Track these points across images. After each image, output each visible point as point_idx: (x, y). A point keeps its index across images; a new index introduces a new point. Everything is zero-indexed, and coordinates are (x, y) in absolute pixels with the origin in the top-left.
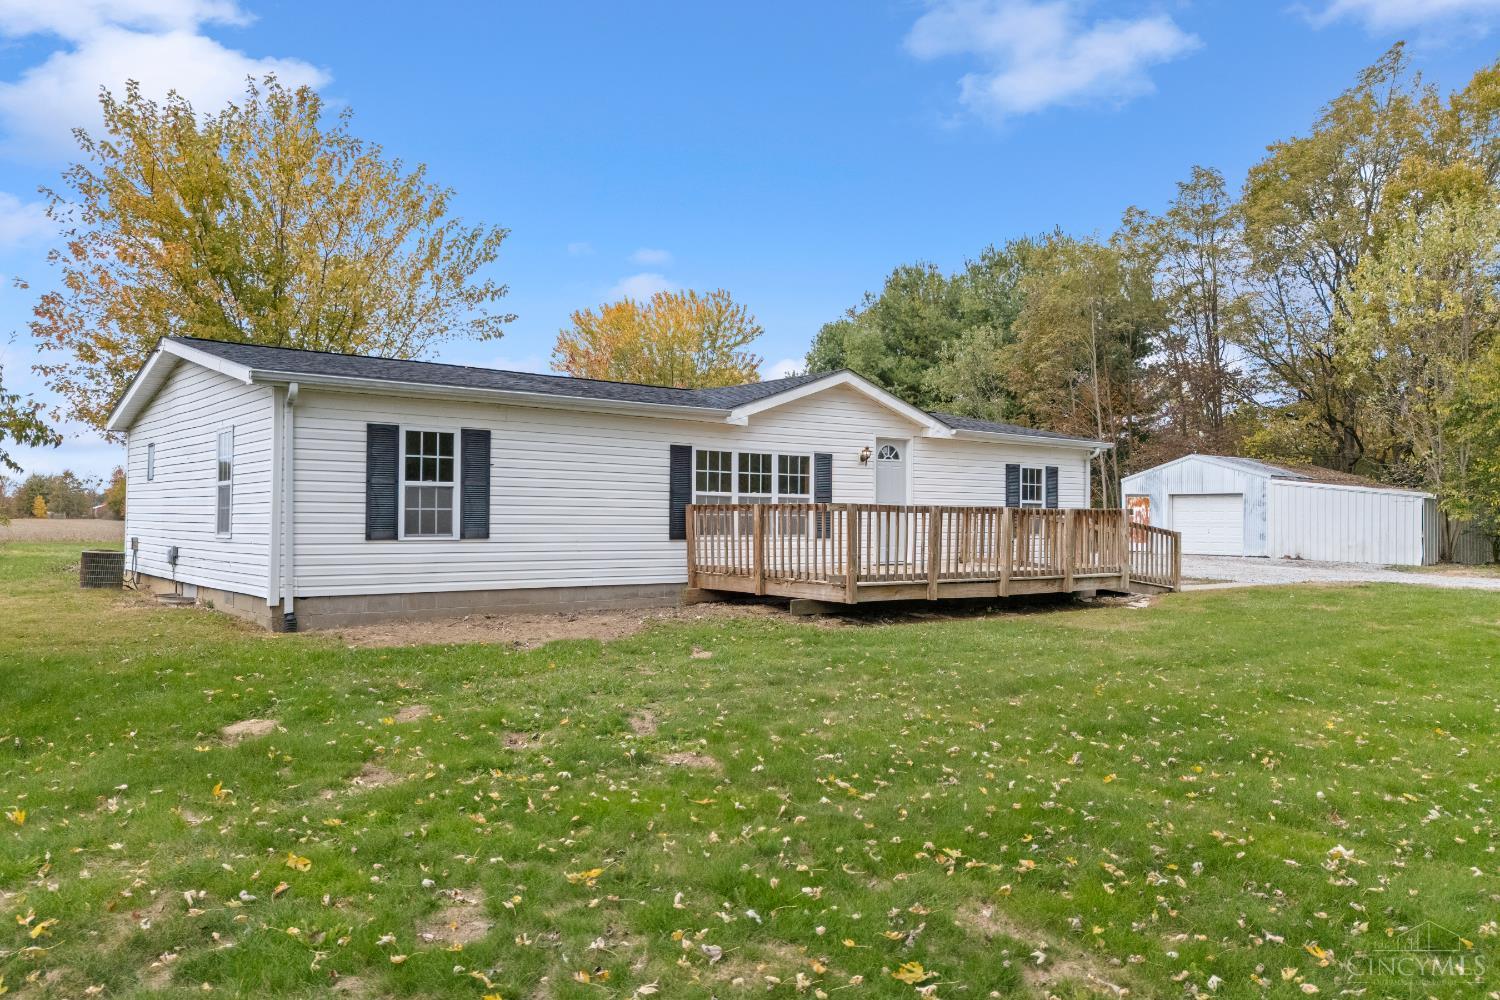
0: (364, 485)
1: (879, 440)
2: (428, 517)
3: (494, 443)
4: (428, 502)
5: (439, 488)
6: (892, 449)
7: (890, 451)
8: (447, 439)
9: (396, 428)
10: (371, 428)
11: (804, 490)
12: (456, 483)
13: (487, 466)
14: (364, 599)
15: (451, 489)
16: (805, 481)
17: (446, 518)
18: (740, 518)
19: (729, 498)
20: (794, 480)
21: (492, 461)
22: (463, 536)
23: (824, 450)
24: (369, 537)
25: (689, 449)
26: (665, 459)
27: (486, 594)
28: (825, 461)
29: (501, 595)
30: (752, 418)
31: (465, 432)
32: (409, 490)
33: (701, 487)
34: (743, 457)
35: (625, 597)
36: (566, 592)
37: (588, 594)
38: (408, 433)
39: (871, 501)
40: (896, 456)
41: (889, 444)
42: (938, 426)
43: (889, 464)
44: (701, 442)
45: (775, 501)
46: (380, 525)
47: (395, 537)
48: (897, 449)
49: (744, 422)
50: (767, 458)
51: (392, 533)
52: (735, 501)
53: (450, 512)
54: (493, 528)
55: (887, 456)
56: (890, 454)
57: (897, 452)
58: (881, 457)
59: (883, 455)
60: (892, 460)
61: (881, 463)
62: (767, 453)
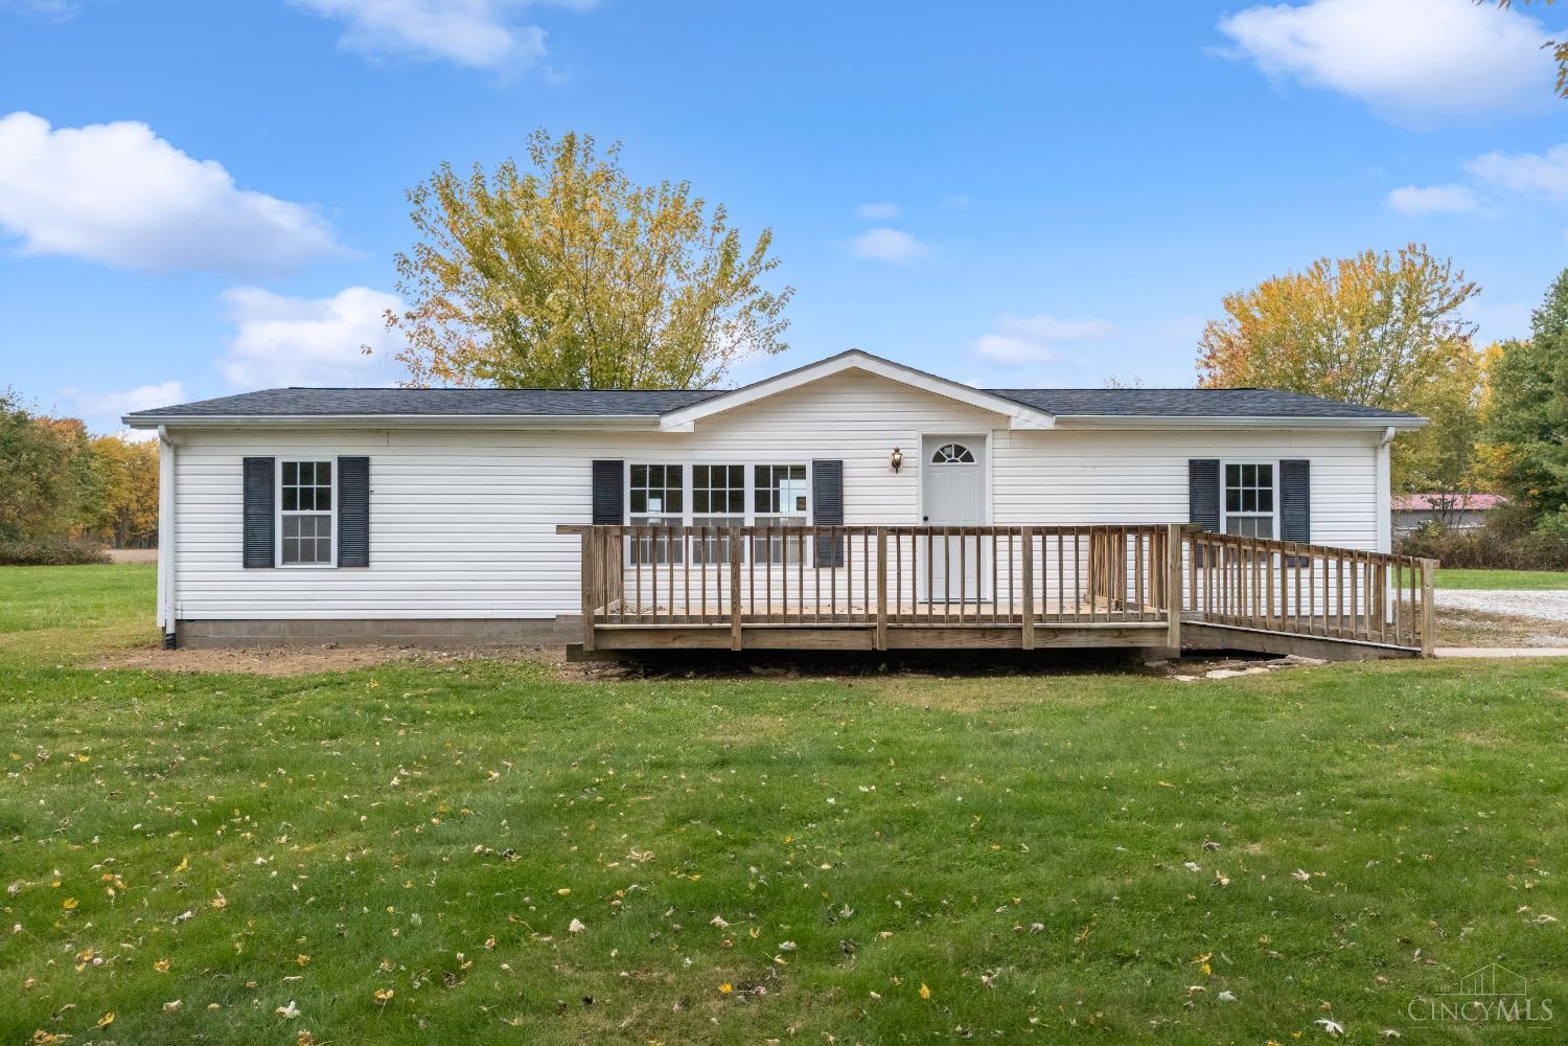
0: (242, 516)
1: (927, 439)
2: (308, 545)
3: (373, 469)
4: (308, 530)
5: (318, 516)
6: (959, 449)
7: (952, 451)
8: (324, 468)
9: (272, 460)
10: (247, 461)
12: (334, 513)
13: (366, 493)
14: (245, 624)
15: (329, 517)
17: (325, 545)
18: (695, 543)
19: (680, 520)
21: (372, 488)
22: (340, 564)
23: (830, 456)
24: (246, 565)
26: (585, 478)
27: (368, 623)
29: (385, 624)
30: (697, 422)
31: (341, 460)
32: (285, 519)
33: (636, 508)
34: (700, 472)
35: (535, 633)
36: (462, 624)
37: (491, 627)
38: (284, 464)
39: (916, 521)
41: (953, 443)
42: (1027, 413)
43: (953, 471)
44: (634, 456)
45: (749, 522)
46: (257, 554)
47: (271, 564)
48: (969, 448)
49: (689, 427)
50: (737, 472)
51: (268, 562)
52: (688, 522)
53: (329, 540)
54: (373, 556)
55: (948, 459)
56: (957, 456)
57: (968, 453)
58: (934, 461)
59: (938, 458)
60: (961, 463)
61: (936, 469)
62: (740, 464)
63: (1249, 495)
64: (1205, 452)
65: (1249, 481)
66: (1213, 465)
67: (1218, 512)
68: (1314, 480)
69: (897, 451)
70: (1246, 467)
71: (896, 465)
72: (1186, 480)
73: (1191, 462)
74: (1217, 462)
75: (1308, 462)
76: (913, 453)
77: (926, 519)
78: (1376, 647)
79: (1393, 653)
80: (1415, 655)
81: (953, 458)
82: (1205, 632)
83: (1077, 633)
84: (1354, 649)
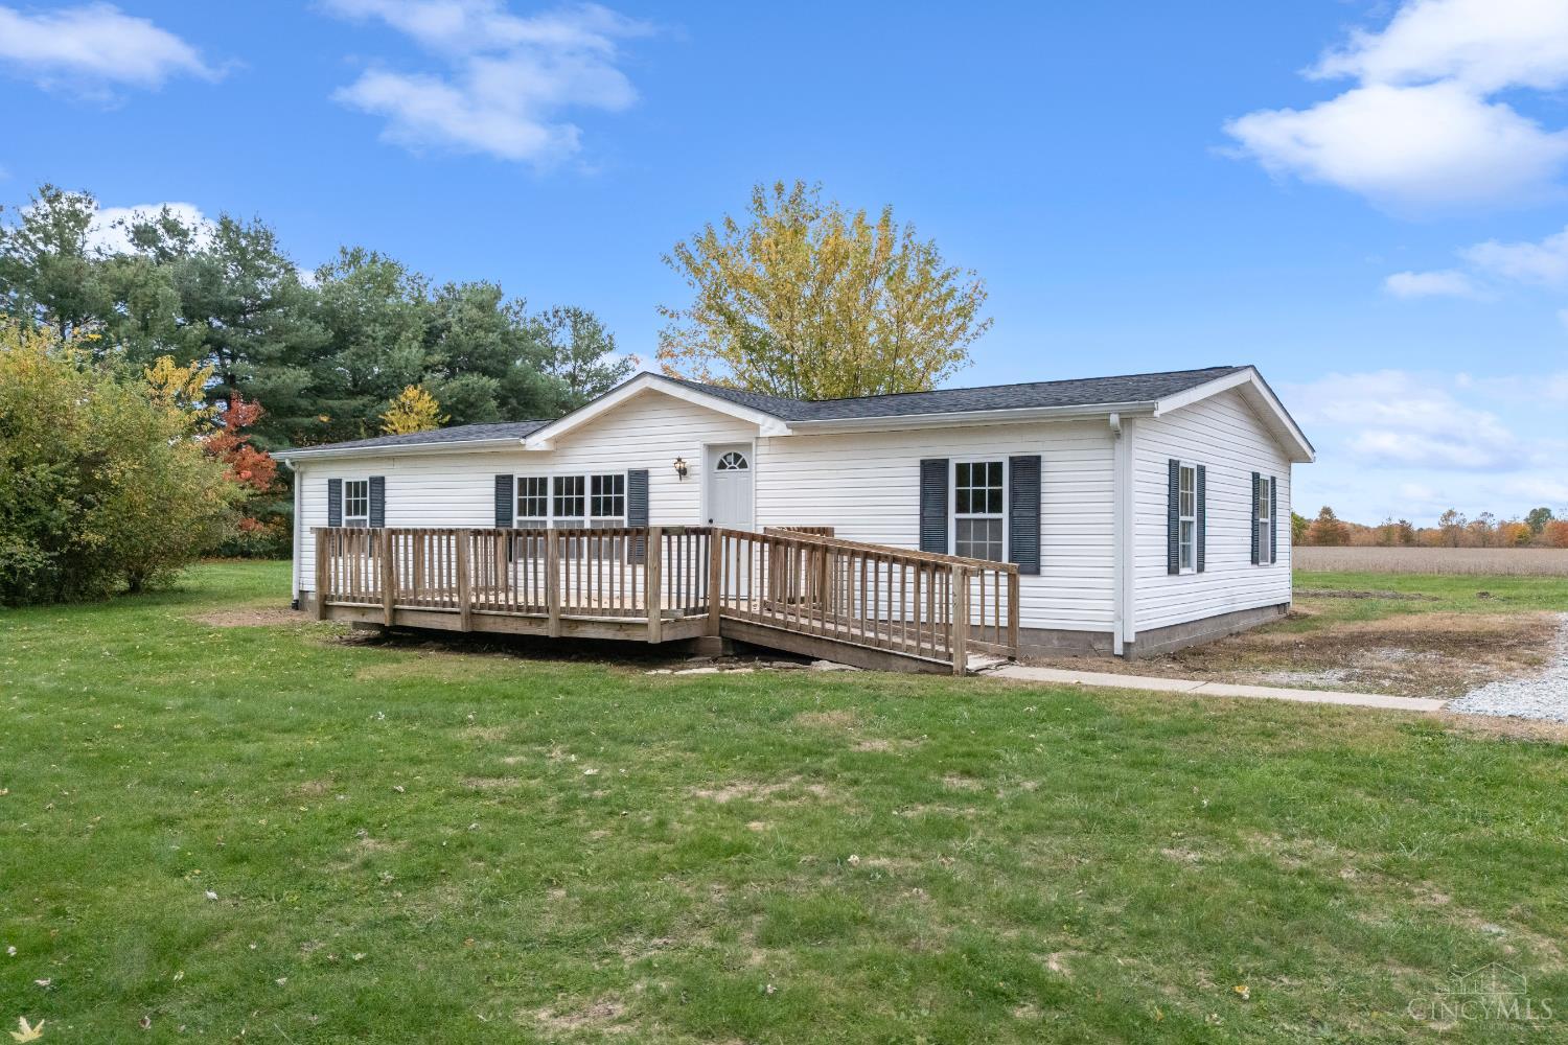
1: (711, 448)
3: (387, 486)
6: (737, 457)
7: (732, 459)
11: (619, 512)
13: (383, 503)
16: (620, 501)
19: (545, 523)
20: (607, 501)
21: (386, 499)
23: (638, 466)
25: (511, 477)
26: (490, 489)
28: (640, 478)
33: (522, 512)
34: (558, 480)
38: (347, 483)
40: (743, 465)
41: (732, 451)
43: (732, 475)
44: (521, 471)
45: (587, 526)
48: (744, 455)
50: (581, 482)
52: (551, 525)
55: (729, 466)
56: (735, 463)
57: (744, 460)
58: (719, 468)
59: (722, 466)
60: (738, 470)
61: (720, 475)
62: (581, 475)
63: (979, 495)
64: (936, 451)
65: (979, 481)
66: (943, 465)
67: (947, 514)
68: (1045, 477)
69: (679, 460)
70: (976, 466)
71: (683, 472)
72: (917, 480)
73: (923, 462)
74: (947, 461)
75: (1038, 458)
76: (696, 460)
77: (711, 521)
78: (916, 659)
79: (932, 668)
80: (947, 670)
81: (733, 465)
82: (762, 632)
83: (590, 625)
84: (894, 661)
